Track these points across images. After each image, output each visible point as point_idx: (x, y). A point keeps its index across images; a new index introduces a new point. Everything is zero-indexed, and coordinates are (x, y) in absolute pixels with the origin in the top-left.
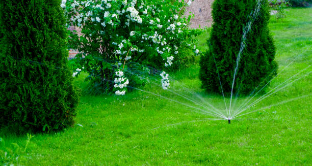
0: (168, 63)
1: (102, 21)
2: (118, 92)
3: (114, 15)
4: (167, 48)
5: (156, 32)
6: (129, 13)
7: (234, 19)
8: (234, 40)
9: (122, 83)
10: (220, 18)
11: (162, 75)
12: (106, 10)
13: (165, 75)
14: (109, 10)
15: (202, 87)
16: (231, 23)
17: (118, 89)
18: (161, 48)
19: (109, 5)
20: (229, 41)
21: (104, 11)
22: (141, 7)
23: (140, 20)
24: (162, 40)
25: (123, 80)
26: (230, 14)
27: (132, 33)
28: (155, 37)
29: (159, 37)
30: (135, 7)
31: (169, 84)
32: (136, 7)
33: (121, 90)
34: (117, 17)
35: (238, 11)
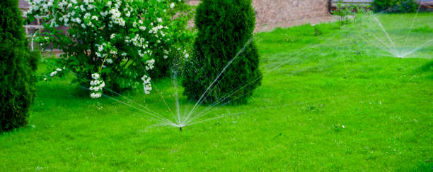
0: (149, 67)
1: (82, 22)
2: (93, 95)
3: (94, 17)
4: (149, 51)
5: (138, 35)
6: (111, 15)
7: (215, 25)
8: (213, 47)
9: (98, 85)
10: (202, 23)
11: (143, 79)
12: (88, 11)
13: (146, 79)
14: (91, 11)
15: (184, 94)
16: (211, 29)
17: (93, 91)
18: (143, 51)
19: (90, 7)
20: (209, 48)
21: (85, 12)
22: (125, 10)
23: (122, 22)
24: (144, 43)
25: (99, 82)
26: (211, 20)
27: (113, 36)
28: (136, 39)
29: (141, 40)
30: (119, 9)
31: (151, 88)
32: (121, 9)
33: (95, 92)
34: (97, 19)
35: (218, 17)
